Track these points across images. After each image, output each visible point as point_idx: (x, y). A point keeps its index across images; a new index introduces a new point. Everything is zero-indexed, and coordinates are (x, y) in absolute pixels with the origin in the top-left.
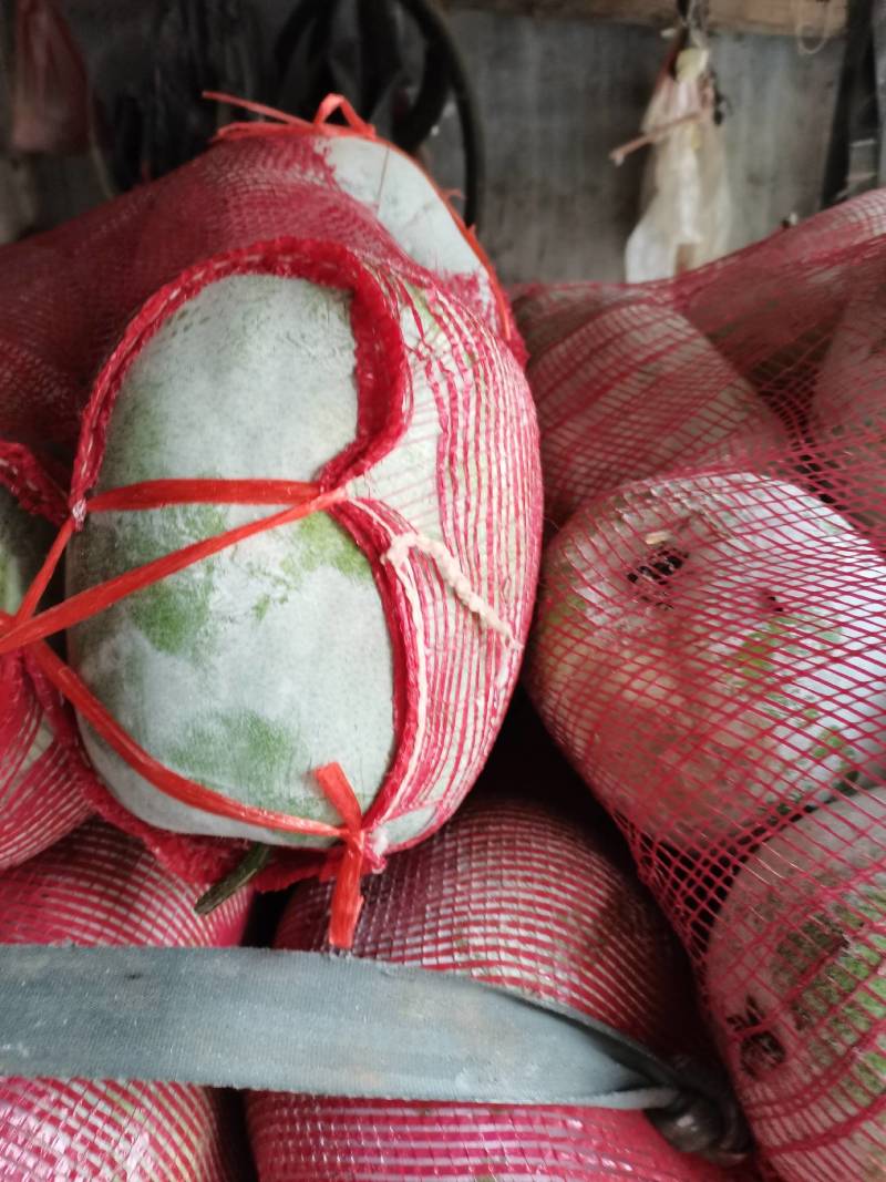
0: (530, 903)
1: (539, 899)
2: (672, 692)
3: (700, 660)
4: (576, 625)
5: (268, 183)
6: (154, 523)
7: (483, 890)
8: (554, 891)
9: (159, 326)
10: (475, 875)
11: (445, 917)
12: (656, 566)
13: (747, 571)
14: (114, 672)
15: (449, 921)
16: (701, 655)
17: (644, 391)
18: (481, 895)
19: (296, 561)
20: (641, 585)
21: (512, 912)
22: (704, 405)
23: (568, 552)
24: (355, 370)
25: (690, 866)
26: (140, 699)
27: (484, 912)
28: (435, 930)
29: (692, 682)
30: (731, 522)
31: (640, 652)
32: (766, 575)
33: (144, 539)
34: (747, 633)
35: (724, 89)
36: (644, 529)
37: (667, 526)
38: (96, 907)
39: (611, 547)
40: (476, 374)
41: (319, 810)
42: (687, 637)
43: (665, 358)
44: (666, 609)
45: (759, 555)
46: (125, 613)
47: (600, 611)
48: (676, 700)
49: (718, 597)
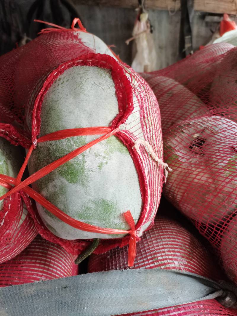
0: (171, 244)
1: (173, 243)
2: (209, 178)
3: (216, 168)
4: (176, 163)
5: (63, 44)
6: (63, 143)
7: (157, 243)
8: (176, 240)
9: (52, 83)
10: (153, 239)
11: (148, 252)
12: (198, 143)
13: (225, 142)
14: (55, 192)
15: (150, 253)
16: (216, 167)
17: (169, 98)
18: (157, 244)
19: (108, 151)
20: (194, 149)
21: (168, 248)
22: (189, 101)
23: (168, 143)
24: (116, 93)
25: (221, 227)
26: (65, 199)
27: (160, 249)
28: (146, 257)
29: (214, 175)
30: (217, 129)
31: (198, 168)
32: (231, 143)
33: (60, 149)
34: (229, 159)
35: (152, 24)
36: (191, 134)
37: (198, 132)
38: (39, 267)
39: (182, 140)
40: (146, 92)
41: (123, 226)
42: (211, 162)
43: (173, 89)
44: (203, 155)
45: (228, 137)
46: (57, 173)
47: (183, 158)
48: (210, 180)
49: (218, 150)
